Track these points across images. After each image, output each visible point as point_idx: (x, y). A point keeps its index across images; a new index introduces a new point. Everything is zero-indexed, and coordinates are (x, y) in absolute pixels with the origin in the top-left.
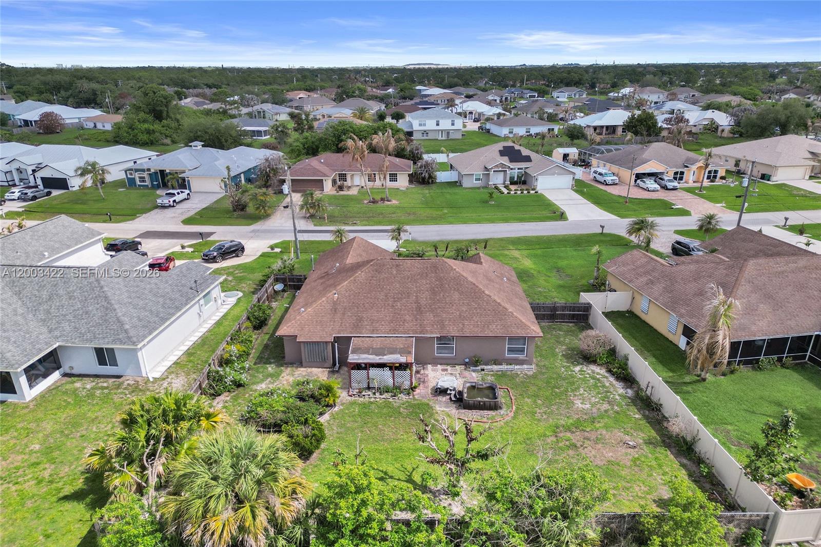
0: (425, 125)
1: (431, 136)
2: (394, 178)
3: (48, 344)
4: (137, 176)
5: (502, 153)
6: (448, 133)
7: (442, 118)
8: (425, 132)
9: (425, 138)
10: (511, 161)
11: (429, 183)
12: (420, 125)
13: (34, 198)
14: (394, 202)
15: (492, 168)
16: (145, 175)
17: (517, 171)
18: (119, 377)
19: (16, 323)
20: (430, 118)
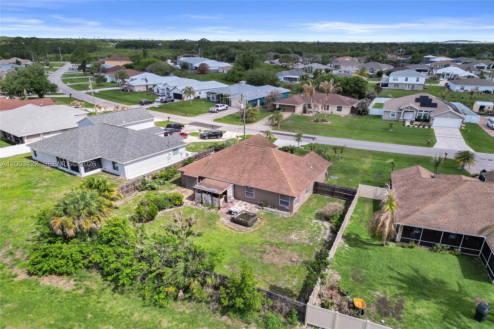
0: (397, 80)
1: (400, 87)
2: (339, 109)
3: (97, 156)
4: (211, 96)
5: (417, 100)
6: (413, 86)
7: (410, 76)
8: (397, 85)
9: (396, 88)
10: (421, 106)
11: (362, 114)
12: (394, 80)
13: (165, 102)
14: (329, 122)
15: (403, 109)
16: (215, 96)
17: (423, 113)
18: (118, 176)
19: (91, 146)
20: (402, 75)
